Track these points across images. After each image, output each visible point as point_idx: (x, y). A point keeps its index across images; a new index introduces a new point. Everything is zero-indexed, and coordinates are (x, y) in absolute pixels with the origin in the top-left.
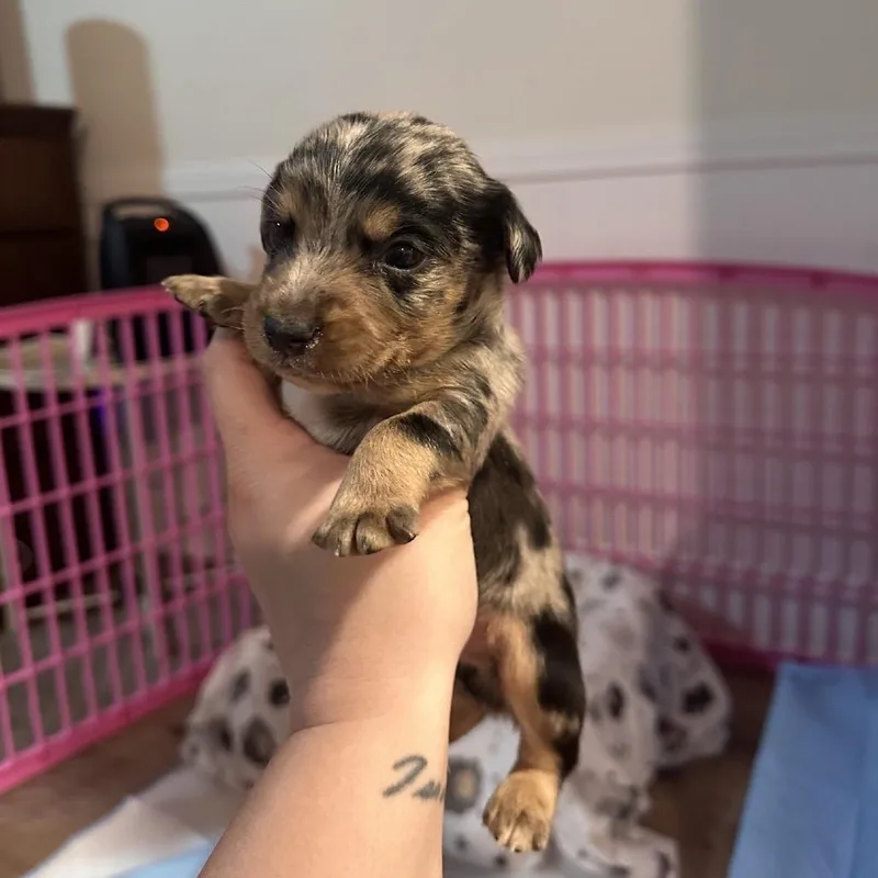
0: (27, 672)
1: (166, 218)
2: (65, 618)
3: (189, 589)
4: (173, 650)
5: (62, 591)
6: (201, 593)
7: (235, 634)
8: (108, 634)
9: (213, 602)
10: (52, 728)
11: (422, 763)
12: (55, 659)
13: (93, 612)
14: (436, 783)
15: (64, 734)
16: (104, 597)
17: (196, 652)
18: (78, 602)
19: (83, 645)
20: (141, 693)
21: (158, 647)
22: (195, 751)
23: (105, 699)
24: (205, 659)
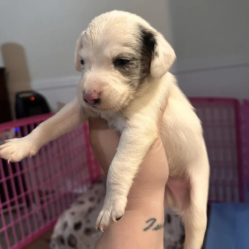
0: (4, 228)
1: (33, 96)
2: (14, 211)
3: (48, 200)
4: (45, 218)
5: (13, 204)
6: (51, 201)
7: (62, 212)
8: (26, 215)
9: (55, 203)
10: (12, 244)
11: (155, 220)
12: (12, 224)
13: (21, 209)
14: (160, 225)
15: (16, 245)
16: (24, 204)
17: (51, 217)
18: (17, 206)
19: (19, 219)
20: (36, 231)
21: (41, 217)
22: (54, 246)
23: (27, 234)
24: (54, 219)
